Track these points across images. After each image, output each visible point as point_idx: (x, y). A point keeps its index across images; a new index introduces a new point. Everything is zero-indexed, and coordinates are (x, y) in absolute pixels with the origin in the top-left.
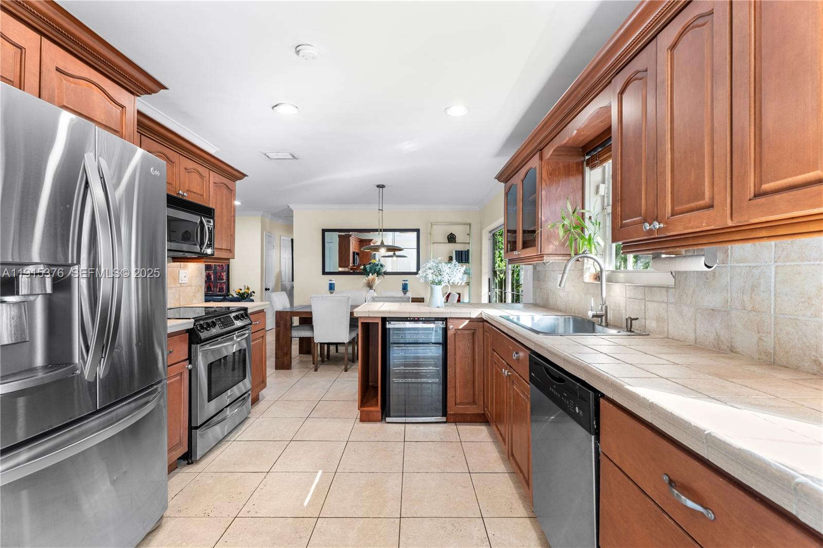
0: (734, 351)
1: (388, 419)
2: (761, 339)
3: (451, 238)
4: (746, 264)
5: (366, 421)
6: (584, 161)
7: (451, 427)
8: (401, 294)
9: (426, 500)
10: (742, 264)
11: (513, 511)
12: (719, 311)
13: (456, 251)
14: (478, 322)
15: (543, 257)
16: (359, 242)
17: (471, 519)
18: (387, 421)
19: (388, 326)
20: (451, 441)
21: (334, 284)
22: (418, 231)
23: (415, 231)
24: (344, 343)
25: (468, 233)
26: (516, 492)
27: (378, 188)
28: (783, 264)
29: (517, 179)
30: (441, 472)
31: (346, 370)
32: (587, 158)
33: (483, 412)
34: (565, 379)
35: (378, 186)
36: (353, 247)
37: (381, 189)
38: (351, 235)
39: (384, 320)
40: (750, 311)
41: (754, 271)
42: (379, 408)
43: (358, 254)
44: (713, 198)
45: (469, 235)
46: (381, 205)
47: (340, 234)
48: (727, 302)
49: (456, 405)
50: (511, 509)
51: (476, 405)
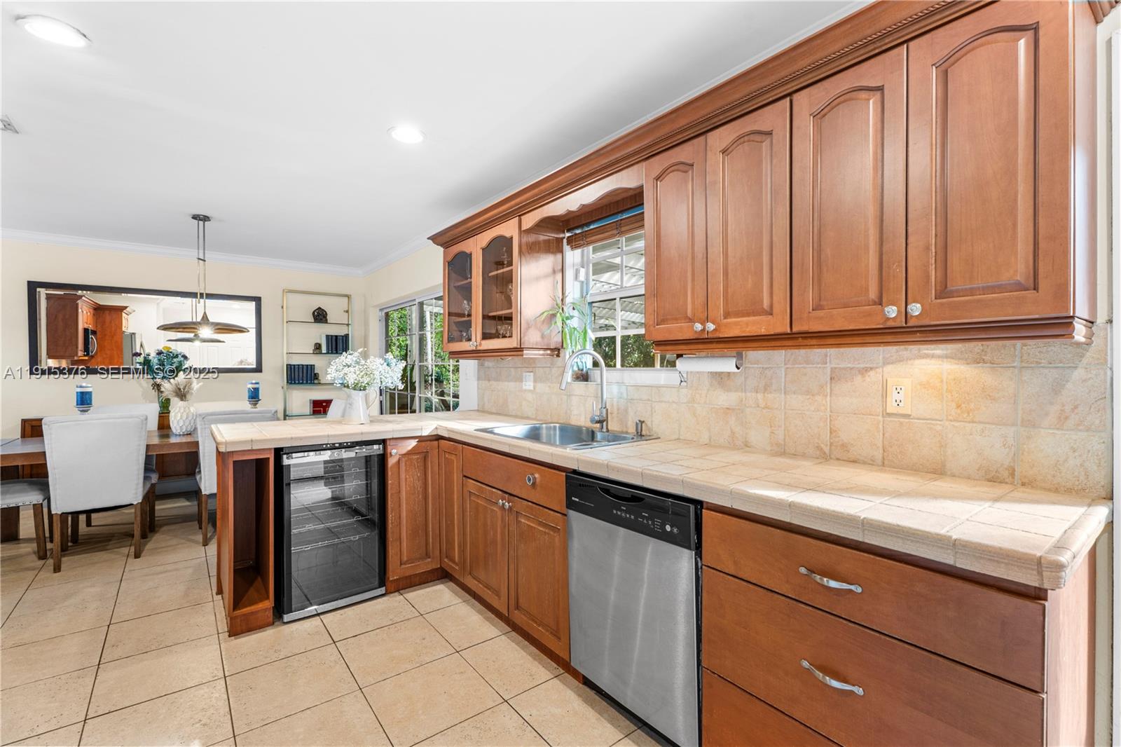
0: (749, 445)
1: (286, 618)
2: (773, 433)
3: (320, 316)
4: (759, 366)
5: (242, 632)
6: (564, 238)
7: (394, 598)
8: (246, 405)
9: (420, 712)
10: (756, 366)
11: (534, 677)
12: (733, 410)
13: (327, 336)
14: (431, 441)
15: (523, 351)
16: (95, 309)
17: (494, 710)
18: (285, 620)
19: (286, 461)
20: (406, 618)
21: (90, 393)
22: (258, 300)
23: (252, 301)
24: (132, 504)
25: (346, 309)
26: (525, 654)
27: (196, 221)
28: (791, 366)
29: (475, 246)
30: (418, 665)
31: (137, 556)
32: (568, 235)
33: (439, 566)
34: (644, 497)
35: (195, 217)
36: (84, 319)
37: (201, 223)
38: (80, 297)
39: (279, 452)
40: (763, 408)
41: (767, 371)
42: (269, 604)
43: (94, 333)
44: (771, 306)
45: (347, 312)
46: (201, 251)
47: (47, 292)
48: (742, 401)
49: (401, 564)
50: (531, 675)
51: (429, 558)
